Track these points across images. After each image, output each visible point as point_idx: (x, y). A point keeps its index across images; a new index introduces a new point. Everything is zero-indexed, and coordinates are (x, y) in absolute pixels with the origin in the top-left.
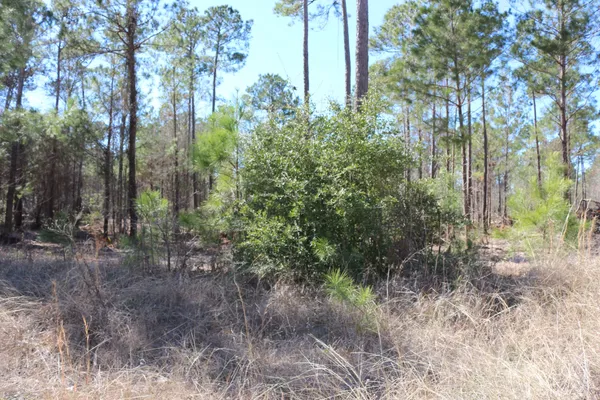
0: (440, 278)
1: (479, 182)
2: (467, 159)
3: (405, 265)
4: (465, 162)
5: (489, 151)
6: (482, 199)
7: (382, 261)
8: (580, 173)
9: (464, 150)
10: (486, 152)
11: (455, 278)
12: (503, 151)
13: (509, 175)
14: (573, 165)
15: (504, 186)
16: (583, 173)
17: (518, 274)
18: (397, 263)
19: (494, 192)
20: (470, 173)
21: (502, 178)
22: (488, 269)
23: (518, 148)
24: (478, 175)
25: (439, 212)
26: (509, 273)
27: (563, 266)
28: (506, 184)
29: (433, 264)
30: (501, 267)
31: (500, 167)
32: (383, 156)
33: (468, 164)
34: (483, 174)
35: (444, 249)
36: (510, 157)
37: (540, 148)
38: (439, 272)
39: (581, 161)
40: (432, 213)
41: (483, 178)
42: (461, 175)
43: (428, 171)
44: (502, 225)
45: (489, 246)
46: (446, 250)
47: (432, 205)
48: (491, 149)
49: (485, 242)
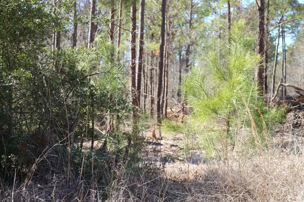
0: (88, 185)
1: (153, 56)
2: (139, 24)
3: (39, 165)
4: (134, 28)
5: (167, 15)
6: (156, 79)
7: (9, 160)
8: (280, 50)
9: (135, 11)
10: (163, 16)
11: (108, 183)
12: (186, 15)
13: (192, 48)
14: (272, 39)
15: (185, 63)
16: (284, 51)
17: (192, 178)
18: (29, 163)
19: (173, 70)
20: (142, 43)
21: (184, 53)
22: (156, 171)
23: (205, 14)
24: (152, 46)
25: (92, 95)
26: (182, 177)
27: (247, 168)
28: (187, 60)
29: (80, 164)
30: (172, 170)
31: (181, 38)
32: (14, 12)
33: (138, 32)
34: (159, 45)
35: (98, 144)
36: (195, 25)
37: (232, 16)
38: (87, 176)
39: (282, 34)
40: (83, 95)
41: (158, 52)
42: (130, 45)
43: (85, 38)
44: (181, 115)
45: (162, 142)
46: (100, 145)
47: (83, 84)
48: (171, 12)
49: (157, 136)
